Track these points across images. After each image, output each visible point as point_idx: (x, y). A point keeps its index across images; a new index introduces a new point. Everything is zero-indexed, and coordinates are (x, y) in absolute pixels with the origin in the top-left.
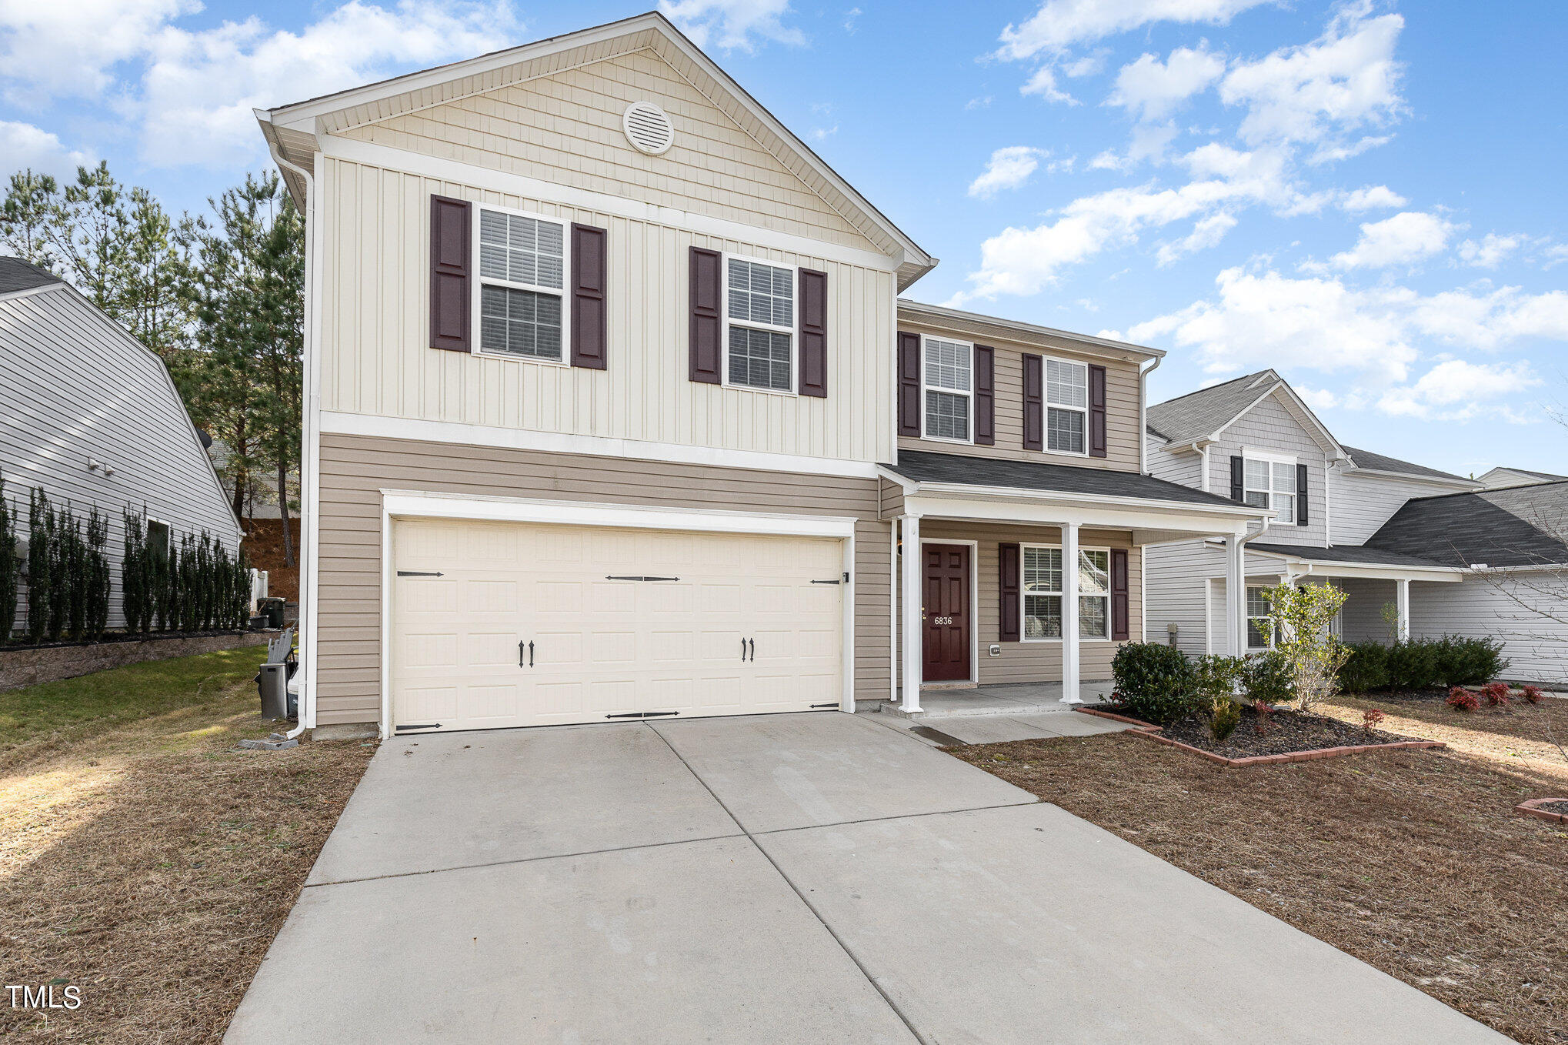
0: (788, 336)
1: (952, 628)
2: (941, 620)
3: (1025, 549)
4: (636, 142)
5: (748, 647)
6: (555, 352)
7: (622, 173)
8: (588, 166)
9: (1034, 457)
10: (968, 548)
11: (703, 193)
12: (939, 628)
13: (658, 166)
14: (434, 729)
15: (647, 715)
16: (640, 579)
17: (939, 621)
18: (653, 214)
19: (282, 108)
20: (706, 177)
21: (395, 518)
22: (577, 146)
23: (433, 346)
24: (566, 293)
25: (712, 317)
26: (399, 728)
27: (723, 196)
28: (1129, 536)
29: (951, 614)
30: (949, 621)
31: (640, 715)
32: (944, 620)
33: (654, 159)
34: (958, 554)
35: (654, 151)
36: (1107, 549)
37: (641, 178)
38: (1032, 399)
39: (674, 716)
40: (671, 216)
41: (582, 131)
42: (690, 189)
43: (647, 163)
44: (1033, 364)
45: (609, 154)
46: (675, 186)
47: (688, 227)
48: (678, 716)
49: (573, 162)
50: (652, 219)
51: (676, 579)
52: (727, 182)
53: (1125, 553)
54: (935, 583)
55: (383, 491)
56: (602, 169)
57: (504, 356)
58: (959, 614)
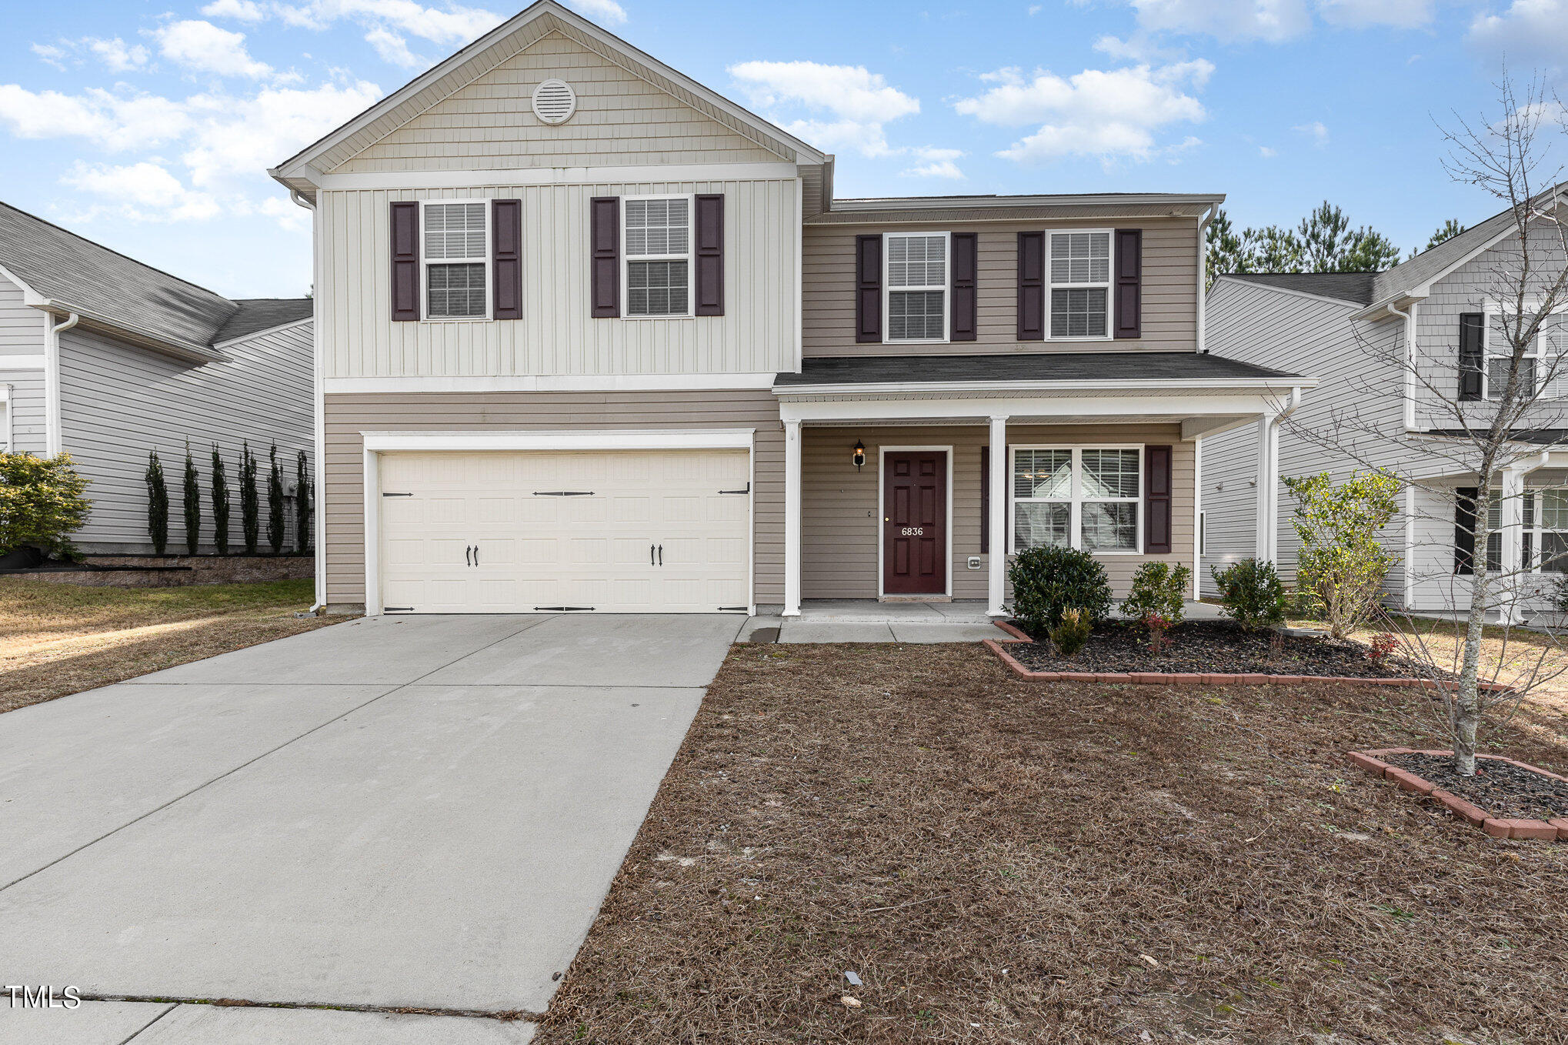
0: (685, 262)
1: (922, 539)
2: (910, 530)
3: (1017, 452)
4: (542, 117)
5: (656, 553)
6: (481, 311)
7: (535, 147)
8: (506, 148)
9: (1032, 348)
10: (944, 454)
11: (605, 146)
12: (907, 539)
13: (564, 132)
14: (409, 612)
15: (567, 609)
16: (561, 494)
17: (906, 532)
18: (559, 176)
19: (284, 164)
20: (605, 132)
21: (380, 454)
22: (497, 134)
23: (394, 319)
24: (488, 260)
25: (611, 258)
26: (386, 609)
27: (622, 145)
28: (1177, 428)
29: (923, 525)
30: (919, 532)
31: (562, 609)
32: (913, 531)
33: (561, 128)
34: (932, 462)
35: (559, 120)
36: (1141, 447)
37: (549, 147)
38: (1030, 283)
39: (590, 611)
40: (576, 175)
41: (501, 120)
42: (592, 146)
43: (554, 133)
44: (1032, 242)
45: (522, 133)
46: (578, 146)
47: (591, 180)
48: (594, 611)
49: (494, 149)
50: (559, 180)
51: (592, 493)
52: (625, 131)
53: (1168, 450)
54: (903, 493)
55: (363, 433)
56: (517, 148)
57: (443, 319)
58: (931, 525)
